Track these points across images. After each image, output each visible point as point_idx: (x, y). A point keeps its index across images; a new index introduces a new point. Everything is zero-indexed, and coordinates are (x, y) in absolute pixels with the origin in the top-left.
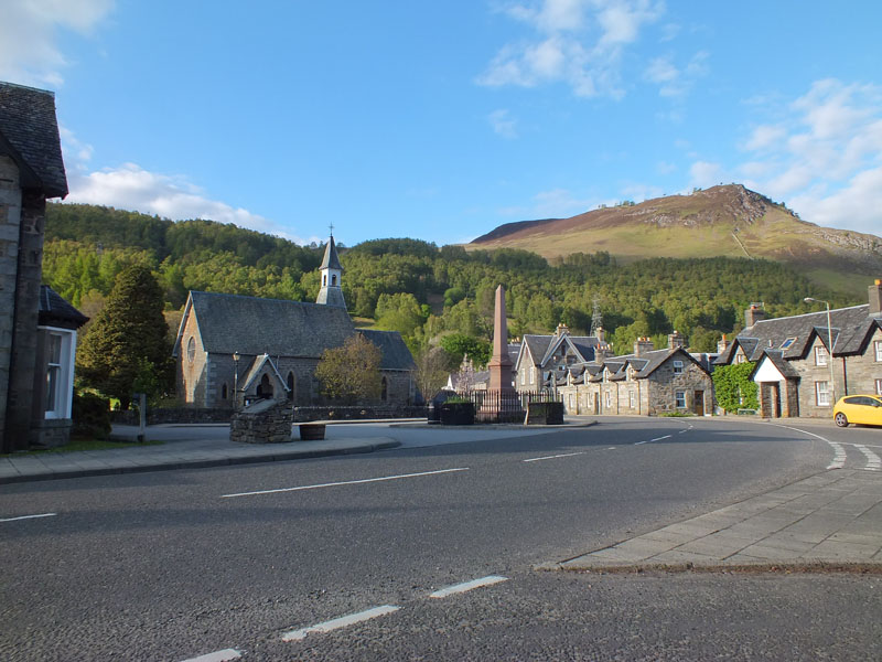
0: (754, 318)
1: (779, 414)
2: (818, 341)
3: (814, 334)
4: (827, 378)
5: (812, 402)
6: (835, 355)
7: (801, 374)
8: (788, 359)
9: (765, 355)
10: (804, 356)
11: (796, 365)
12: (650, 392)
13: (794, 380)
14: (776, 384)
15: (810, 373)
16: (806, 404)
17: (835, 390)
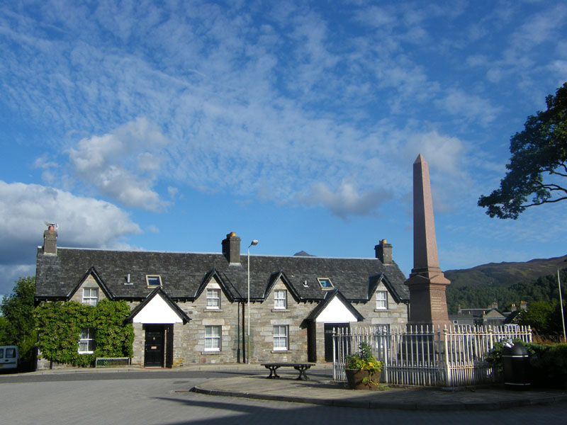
2: (210, 284)
5: (199, 349)
9: (157, 292)
10: (195, 298)
15: (200, 317)
16: (192, 350)
17: (230, 334)
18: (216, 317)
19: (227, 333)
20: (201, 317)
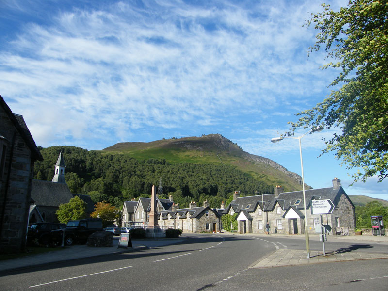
0: (236, 196)
1: (245, 232)
2: (259, 206)
3: (258, 203)
4: (262, 219)
5: (257, 228)
6: (264, 212)
7: (253, 218)
8: (249, 212)
9: (241, 211)
10: (254, 211)
11: (251, 214)
12: (197, 224)
13: (251, 219)
14: (245, 221)
16: (255, 228)
18: (260, 218)
19: (263, 223)
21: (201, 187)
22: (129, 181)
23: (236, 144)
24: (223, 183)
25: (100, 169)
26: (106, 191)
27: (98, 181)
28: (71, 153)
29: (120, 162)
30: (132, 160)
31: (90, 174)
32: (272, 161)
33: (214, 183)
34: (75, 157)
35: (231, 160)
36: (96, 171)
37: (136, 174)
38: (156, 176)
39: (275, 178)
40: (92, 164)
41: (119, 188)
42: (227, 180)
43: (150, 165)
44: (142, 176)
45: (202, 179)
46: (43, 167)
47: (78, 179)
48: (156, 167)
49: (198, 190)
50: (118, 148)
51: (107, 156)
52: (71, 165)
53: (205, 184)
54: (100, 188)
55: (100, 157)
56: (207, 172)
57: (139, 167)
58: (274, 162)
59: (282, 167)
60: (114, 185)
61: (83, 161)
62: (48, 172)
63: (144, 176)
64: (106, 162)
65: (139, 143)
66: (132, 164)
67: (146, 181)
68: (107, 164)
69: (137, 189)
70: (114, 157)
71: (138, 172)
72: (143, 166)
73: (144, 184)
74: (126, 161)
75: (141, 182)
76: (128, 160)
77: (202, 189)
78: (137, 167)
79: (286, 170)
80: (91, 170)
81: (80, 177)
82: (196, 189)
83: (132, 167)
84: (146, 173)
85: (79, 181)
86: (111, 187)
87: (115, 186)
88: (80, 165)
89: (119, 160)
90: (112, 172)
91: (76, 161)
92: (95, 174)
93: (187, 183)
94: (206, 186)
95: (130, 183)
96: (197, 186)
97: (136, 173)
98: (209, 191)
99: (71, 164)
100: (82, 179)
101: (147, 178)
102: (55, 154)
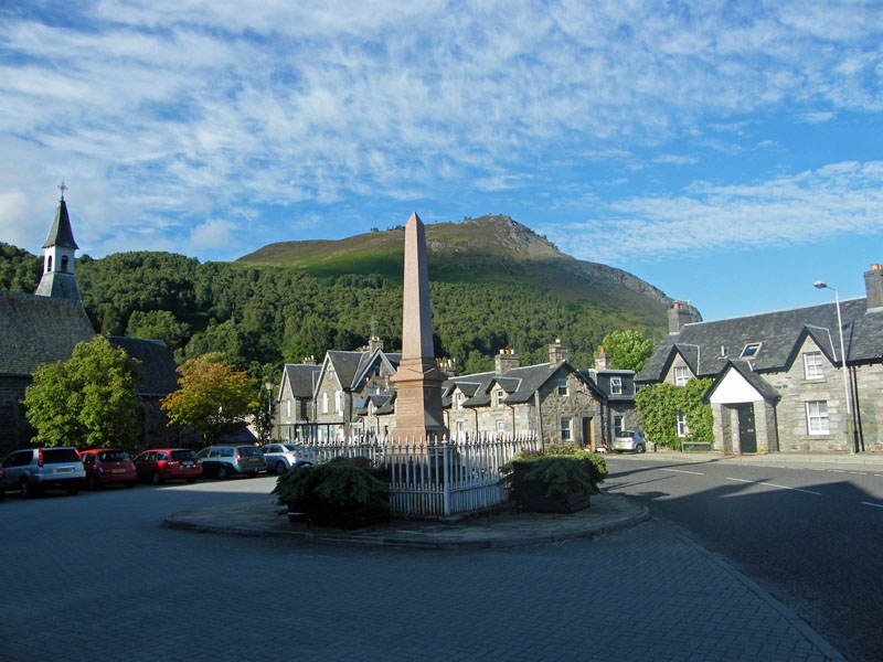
0: (680, 319)
2: (809, 345)
3: (804, 336)
4: (825, 396)
5: (801, 430)
8: (760, 372)
9: (729, 365)
10: (787, 367)
12: (531, 421)
15: (797, 391)
16: (791, 433)
17: (839, 412)
18: (817, 390)
19: (835, 411)
20: (799, 392)
21: (470, 337)
22: (299, 327)
23: (545, 237)
24: (520, 328)
25: (229, 301)
26: (243, 352)
27: (224, 329)
28: (158, 267)
29: (275, 284)
30: (303, 279)
31: (205, 314)
32: (630, 275)
33: (499, 327)
34: (168, 276)
35: (535, 276)
36: (219, 307)
37: (314, 311)
38: (362, 315)
39: (636, 315)
40: (208, 291)
41: (274, 344)
42: (528, 321)
43: (348, 288)
44: (329, 315)
45: (470, 320)
46: (92, 301)
47: (177, 325)
48: (359, 293)
49: (463, 345)
50: (270, 254)
51: (246, 272)
52: (159, 295)
53: (478, 329)
54: (228, 345)
55: (229, 274)
56: (482, 302)
57: (320, 294)
58: (636, 278)
59: (654, 288)
60: (263, 336)
61: (188, 285)
62: (103, 311)
63: (333, 315)
64: (243, 286)
65: (320, 242)
66: (304, 288)
67: (339, 326)
68: (247, 287)
69: (319, 345)
70: (261, 276)
71: (320, 307)
72: (329, 292)
73: (334, 332)
74: (289, 282)
75: (326, 328)
76: (294, 278)
77: (473, 343)
78: (317, 294)
79: (664, 295)
80: (208, 304)
81: (179, 320)
82: (458, 341)
83: (304, 295)
84: (338, 308)
85: (177, 328)
86: (257, 342)
87: (264, 339)
88: (181, 294)
89: (273, 281)
90: (259, 307)
91: (171, 284)
92: (218, 314)
93: (437, 329)
94: (481, 335)
95: (302, 330)
96: (459, 334)
97: (316, 309)
98: (488, 345)
99: (159, 290)
100: (185, 326)
101: (341, 320)
102: (120, 271)
